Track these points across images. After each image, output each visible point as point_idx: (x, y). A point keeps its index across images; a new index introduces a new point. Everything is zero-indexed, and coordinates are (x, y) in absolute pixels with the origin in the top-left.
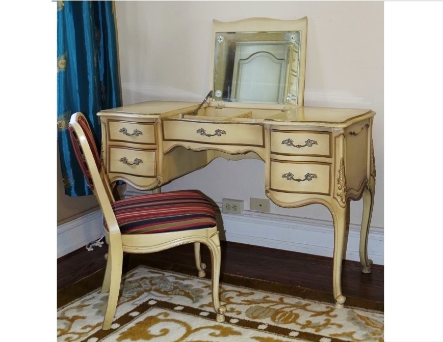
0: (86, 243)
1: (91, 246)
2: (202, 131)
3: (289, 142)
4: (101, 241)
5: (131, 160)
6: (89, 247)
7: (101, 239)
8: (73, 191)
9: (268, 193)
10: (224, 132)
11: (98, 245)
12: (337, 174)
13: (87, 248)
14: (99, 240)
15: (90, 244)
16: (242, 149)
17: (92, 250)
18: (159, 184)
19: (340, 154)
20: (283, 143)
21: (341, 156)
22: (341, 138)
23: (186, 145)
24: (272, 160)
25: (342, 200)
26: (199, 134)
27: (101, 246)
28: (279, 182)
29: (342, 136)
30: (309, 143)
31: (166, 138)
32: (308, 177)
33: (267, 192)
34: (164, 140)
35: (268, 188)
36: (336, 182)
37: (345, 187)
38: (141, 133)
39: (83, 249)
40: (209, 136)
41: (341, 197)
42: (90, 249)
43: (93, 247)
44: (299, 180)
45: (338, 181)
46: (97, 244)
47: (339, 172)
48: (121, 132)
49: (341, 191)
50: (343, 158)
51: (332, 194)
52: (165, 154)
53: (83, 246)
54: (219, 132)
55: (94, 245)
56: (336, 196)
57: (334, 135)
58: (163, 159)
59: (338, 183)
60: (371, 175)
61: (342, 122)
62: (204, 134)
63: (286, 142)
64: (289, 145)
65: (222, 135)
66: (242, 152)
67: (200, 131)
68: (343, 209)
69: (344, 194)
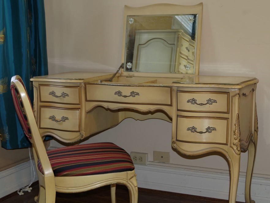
0: (18, 189)
1: (21, 191)
2: (119, 93)
3: (193, 101)
4: (29, 187)
5: (58, 118)
6: (20, 192)
7: (29, 186)
8: (8, 144)
9: (175, 143)
10: (138, 94)
11: (28, 190)
12: (234, 127)
13: (19, 193)
14: (28, 187)
15: (21, 189)
16: (153, 108)
17: (23, 194)
18: (82, 137)
19: (236, 110)
20: (188, 102)
21: (237, 112)
22: (237, 97)
23: (105, 105)
24: (178, 116)
25: (237, 149)
26: (117, 95)
27: (30, 191)
28: (184, 135)
29: (238, 95)
30: (210, 102)
31: (88, 99)
32: (209, 130)
33: (173, 142)
34: (86, 100)
35: (174, 140)
36: (233, 133)
38: (67, 95)
39: (15, 193)
40: (125, 96)
41: (236, 146)
42: (21, 194)
43: (23, 192)
44: (201, 133)
45: (234, 133)
46: (26, 190)
47: (235, 125)
48: (50, 94)
49: (237, 141)
51: (229, 144)
52: (87, 113)
53: (15, 191)
54: (133, 94)
55: (24, 190)
56: (232, 145)
57: (231, 95)
58: (86, 117)
59: (234, 135)
60: (255, 130)
61: (238, 84)
62: (121, 95)
63: (191, 101)
64: (193, 103)
65: (136, 96)
66: (152, 110)
67: (117, 93)
68: (238, 156)
69: (239, 144)
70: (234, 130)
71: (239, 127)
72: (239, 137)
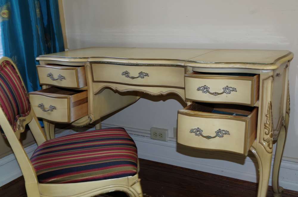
2: (126, 74)
3: (205, 89)
10: (147, 75)
12: (264, 118)
18: (91, 121)
20: (199, 89)
21: (269, 100)
22: (270, 81)
23: (114, 86)
25: (269, 145)
26: (124, 76)
29: (271, 78)
31: (95, 80)
34: (94, 81)
36: (263, 126)
37: (272, 132)
38: (64, 78)
40: (133, 78)
41: (268, 143)
45: (265, 126)
47: (266, 116)
48: (48, 76)
49: (269, 136)
50: (271, 102)
51: (258, 139)
52: (96, 94)
54: (142, 75)
56: (262, 141)
57: (262, 78)
58: (94, 100)
59: (265, 128)
60: (287, 112)
61: (272, 64)
62: (128, 76)
63: (201, 89)
64: (204, 92)
65: (145, 77)
66: (164, 94)
67: (124, 74)
68: (270, 155)
69: (271, 140)
70: (265, 122)
71: (272, 118)
72: (271, 131)
